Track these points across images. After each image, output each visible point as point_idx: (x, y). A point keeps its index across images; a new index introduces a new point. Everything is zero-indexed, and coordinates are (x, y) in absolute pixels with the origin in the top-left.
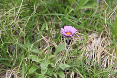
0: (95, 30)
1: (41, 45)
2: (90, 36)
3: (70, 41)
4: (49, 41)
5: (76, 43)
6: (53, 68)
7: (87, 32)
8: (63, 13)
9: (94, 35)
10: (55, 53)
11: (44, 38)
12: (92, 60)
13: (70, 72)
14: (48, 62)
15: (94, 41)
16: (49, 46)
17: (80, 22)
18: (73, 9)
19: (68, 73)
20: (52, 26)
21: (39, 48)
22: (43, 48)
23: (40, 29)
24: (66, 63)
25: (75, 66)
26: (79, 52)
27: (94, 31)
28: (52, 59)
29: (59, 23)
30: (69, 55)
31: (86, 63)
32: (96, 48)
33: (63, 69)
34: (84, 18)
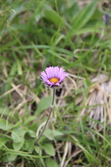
0: (103, 69)
1: (11, 100)
2: (94, 80)
3: (61, 90)
4: (25, 92)
5: (71, 94)
6: (33, 138)
7: (89, 72)
8: (46, 44)
9: (102, 77)
10: (37, 113)
11: (15, 88)
12: (99, 120)
13: (63, 143)
14: (24, 129)
15: (102, 88)
16: (25, 101)
17: (76, 56)
18: (62, 36)
19: (60, 145)
20: (28, 67)
21: (9, 105)
22: (16, 106)
23: (9, 73)
24: (56, 128)
25: (72, 132)
26: (77, 108)
27: (100, 70)
28: (31, 122)
29: (41, 61)
30: (59, 114)
31: (89, 126)
32: (106, 99)
33: (51, 139)
34: (83, 49)
